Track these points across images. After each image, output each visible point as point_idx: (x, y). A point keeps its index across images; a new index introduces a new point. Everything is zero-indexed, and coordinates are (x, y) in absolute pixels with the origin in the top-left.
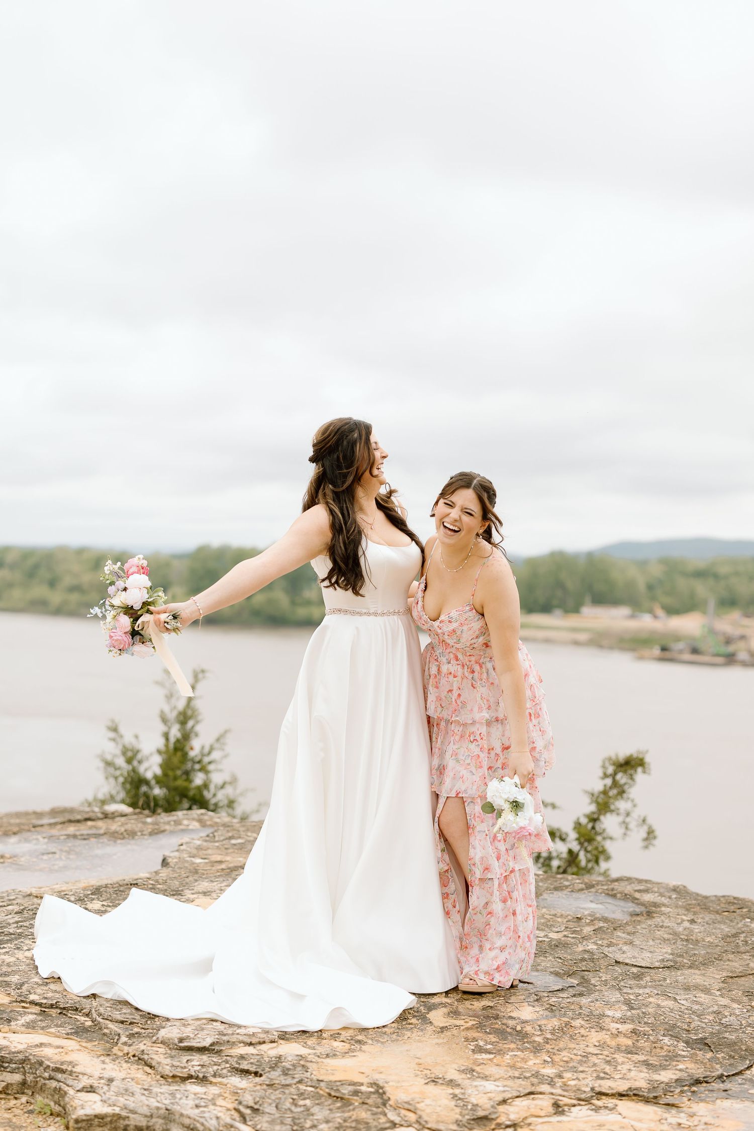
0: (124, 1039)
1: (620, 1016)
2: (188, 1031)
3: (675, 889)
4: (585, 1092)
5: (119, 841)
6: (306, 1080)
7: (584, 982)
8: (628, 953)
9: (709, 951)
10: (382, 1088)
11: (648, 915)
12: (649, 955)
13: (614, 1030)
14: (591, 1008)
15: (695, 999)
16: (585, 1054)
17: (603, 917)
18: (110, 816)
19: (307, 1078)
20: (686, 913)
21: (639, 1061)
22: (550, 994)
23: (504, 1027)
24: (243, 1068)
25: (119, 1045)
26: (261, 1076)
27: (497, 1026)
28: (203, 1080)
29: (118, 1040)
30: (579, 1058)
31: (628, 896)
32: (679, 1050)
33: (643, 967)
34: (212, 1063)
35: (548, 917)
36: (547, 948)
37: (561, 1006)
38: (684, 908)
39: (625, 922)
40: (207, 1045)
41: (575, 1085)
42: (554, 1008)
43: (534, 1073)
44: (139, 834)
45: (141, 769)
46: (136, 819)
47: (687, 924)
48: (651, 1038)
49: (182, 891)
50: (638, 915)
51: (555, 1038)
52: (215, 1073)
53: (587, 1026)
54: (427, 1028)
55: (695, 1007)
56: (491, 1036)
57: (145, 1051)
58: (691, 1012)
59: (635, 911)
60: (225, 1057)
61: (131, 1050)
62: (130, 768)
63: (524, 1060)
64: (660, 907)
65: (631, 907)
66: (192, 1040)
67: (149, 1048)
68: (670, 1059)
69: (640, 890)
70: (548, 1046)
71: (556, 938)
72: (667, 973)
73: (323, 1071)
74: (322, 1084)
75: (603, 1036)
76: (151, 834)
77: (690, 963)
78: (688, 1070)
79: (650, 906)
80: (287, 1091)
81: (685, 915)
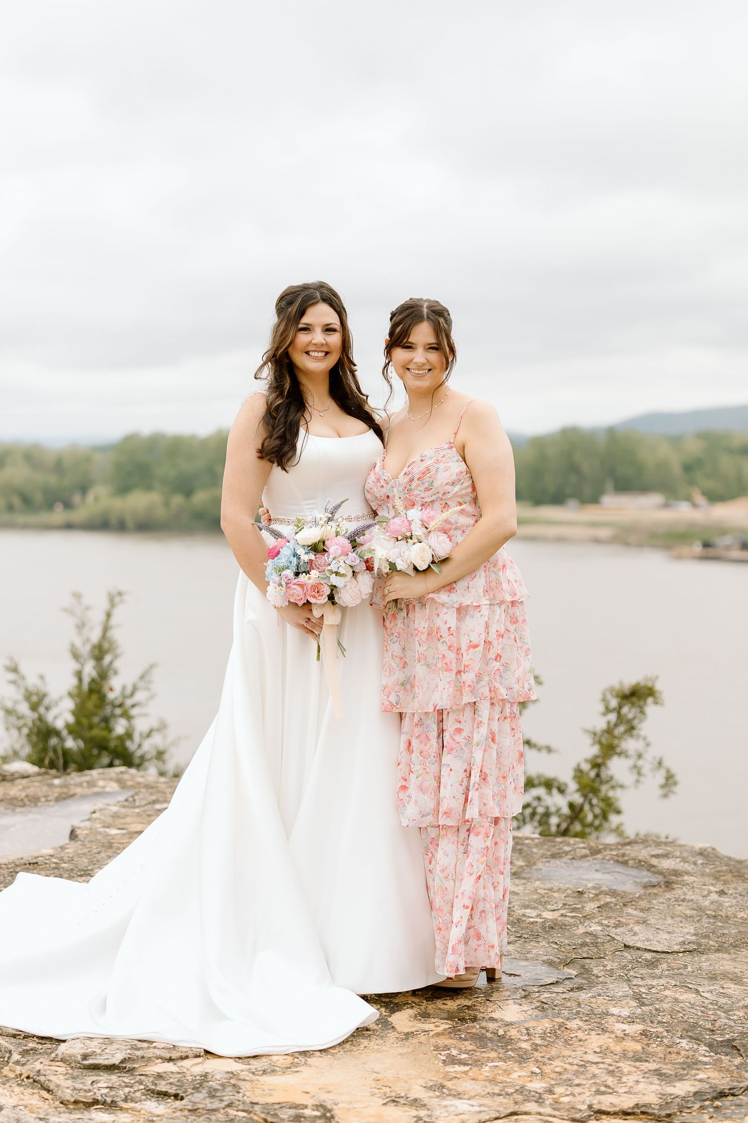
0: (16, 1057)
1: (628, 1014)
2: (94, 1046)
3: (702, 853)
4: (580, 1110)
5: (18, 810)
6: (237, 1103)
7: (585, 972)
8: (640, 935)
9: (742, 929)
10: (330, 1111)
11: (667, 887)
12: (666, 936)
13: (620, 1031)
14: (592, 1005)
15: (722, 991)
16: (583, 1063)
17: (610, 890)
18: (8, 778)
19: (239, 1101)
20: (714, 882)
21: (650, 1070)
22: (541, 989)
23: (483, 1031)
24: (160, 1089)
25: (10, 1064)
26: (182, 1099)
27: (474, 1030)
28: (111, 1106)
29: (9, 1058)
30: (575, 1067)
31: (643, 863)
32: (701, 1055)
33: (658, 952)
34: (123, 1084)
35: (542, 892)
36: (540, 930)
37: (555, 1003)
38: (712, 876)
39: (637, 895)
40: (117, 1062)
41: (569, 1102)
42: (546, 1006)
43: (518, 1088)
44: (43, 799)
45: (50, 717)
46: (40, 781)
47: (714, 897)
48: (665, 1041)
49: (92, 870)
50: (655, 886)
51: (546, 1043)
52: (126, 1097)
53: (586, 1027)
54: (389, 1035)
55: (722, 1001)
56: (466, 1043)
57: (42, 1072)
58: (716, 1007)
59: (651, 882)
60: (139, 1077)
61: (25, 1071)
62: (36, 716)
63: (507, 1073)
64: (683, 876)
65: (646, 877)
66: (98, 1057)
67: (46, 1068)
68: (688, 1067)
69: (658, 855)
70: (536, 1054)
71: (551, 918)
72: (688, 958)
73: (258, 1092)
74: (257, 1108)
75: (605, 1040)
76: (57, 800)
77: (717, 945)
78: (710, 1081)
79: (670, 875)
80: (213, 1118)
81: (713, 885)
